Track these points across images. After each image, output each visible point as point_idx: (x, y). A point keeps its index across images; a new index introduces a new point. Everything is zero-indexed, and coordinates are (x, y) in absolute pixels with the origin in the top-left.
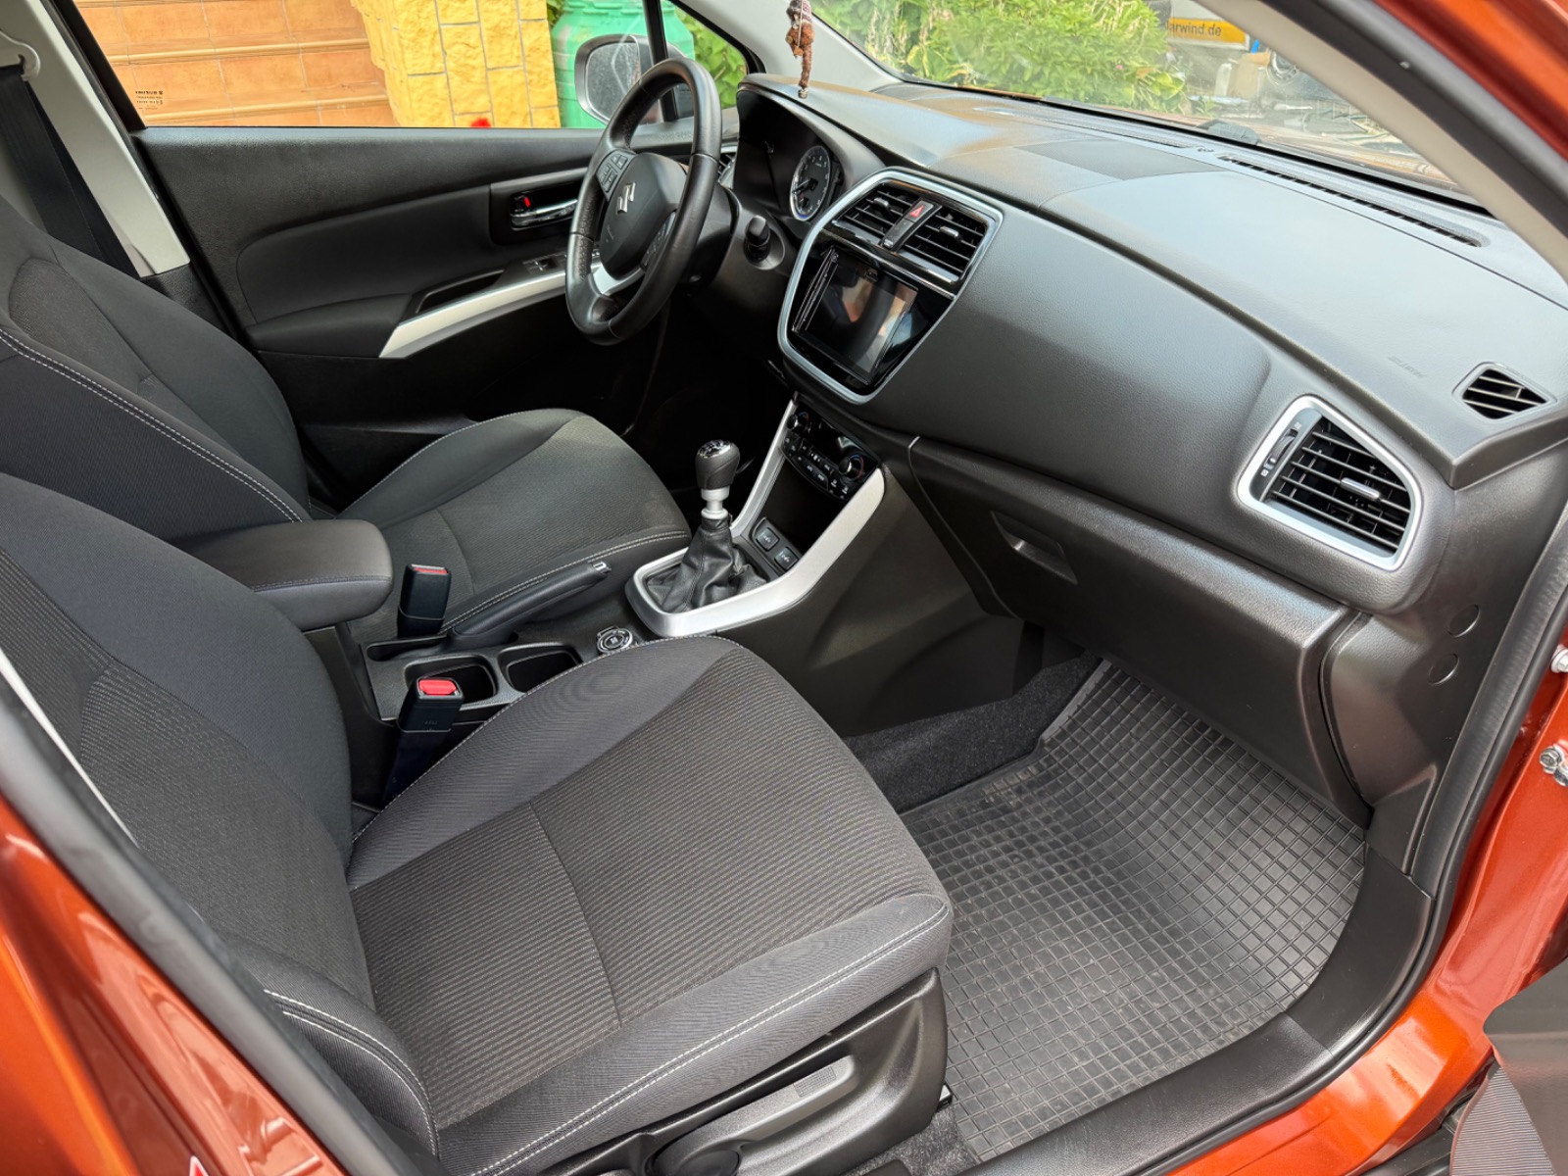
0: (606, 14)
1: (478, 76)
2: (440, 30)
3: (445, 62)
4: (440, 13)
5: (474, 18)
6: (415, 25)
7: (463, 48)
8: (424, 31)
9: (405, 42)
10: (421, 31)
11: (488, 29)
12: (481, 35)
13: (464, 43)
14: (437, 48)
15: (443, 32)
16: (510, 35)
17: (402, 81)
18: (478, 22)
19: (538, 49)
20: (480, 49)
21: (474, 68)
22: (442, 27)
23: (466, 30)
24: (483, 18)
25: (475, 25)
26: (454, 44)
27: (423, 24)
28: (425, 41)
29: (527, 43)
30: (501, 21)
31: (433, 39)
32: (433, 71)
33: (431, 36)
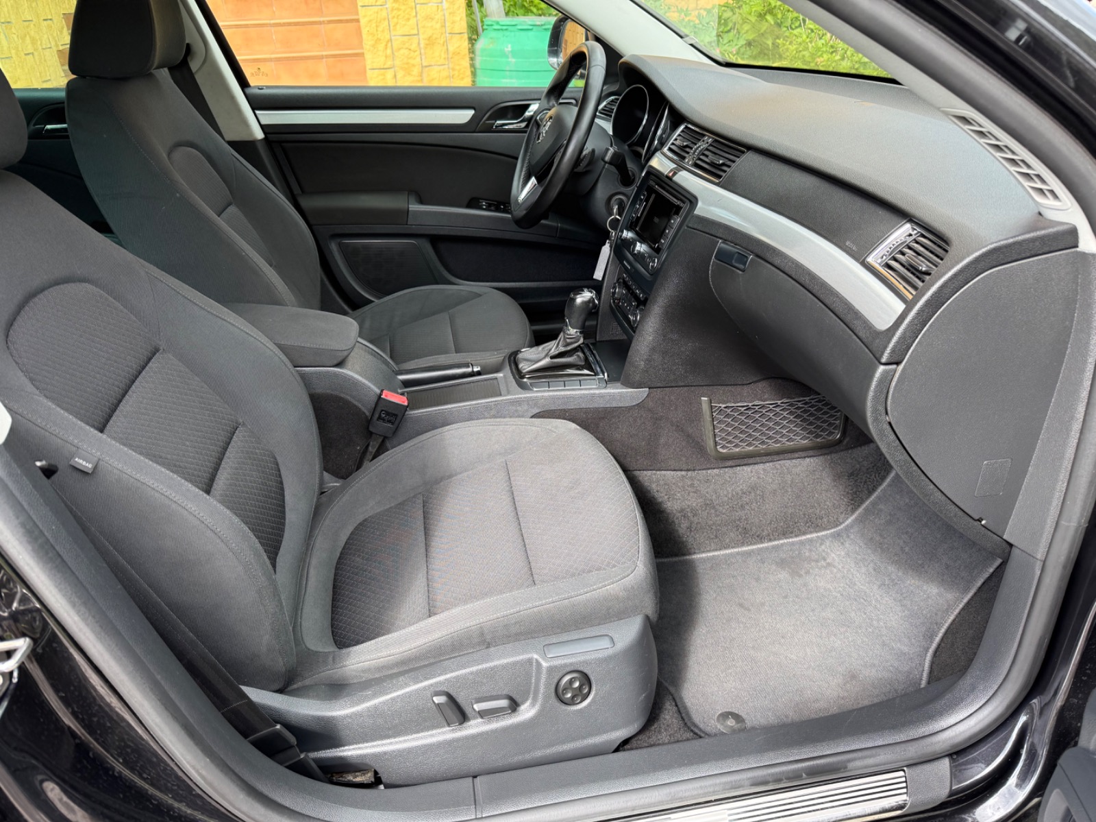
0: (506, 30)
1: (416, 71)
2: (391, 40)
3: (393, 60)
4: (392, 28)
5: (415, 32)
7: (406, 52)
8: (380, 40)
10: (378, 40)
11: (423, 39)
12: (419, 44)
13: (407, 48)
14: (389, 51)
15: (393, 41)
16: (439, 43)
18: (418, 34)
19: (459, 53)
20: (418, 53)
21: (414, 65)
22: (393, 38)
23: (409, 40)
24: (421, 31)
25: (416, 37)
26: (399, 49)
27: (379, 35)
28: (381, 47)
29: (451, 49)
30: (433, 34)
31: (386, 45)
32: (385, 67)
33: (385, 43)
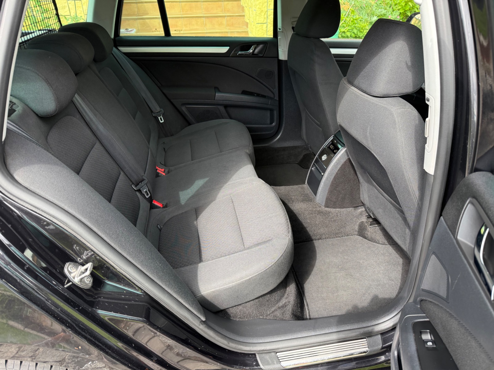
3: (267, 20)
4: (268, 6)
6: (261, 9)
8: (263, 11)
9: (257, 14)
14: (266, 16)
15: (268, 11)
17: (254, 25)
28: (263, 14)
31: (265, 13)
32: (263, 23)
33: (265, 12)
